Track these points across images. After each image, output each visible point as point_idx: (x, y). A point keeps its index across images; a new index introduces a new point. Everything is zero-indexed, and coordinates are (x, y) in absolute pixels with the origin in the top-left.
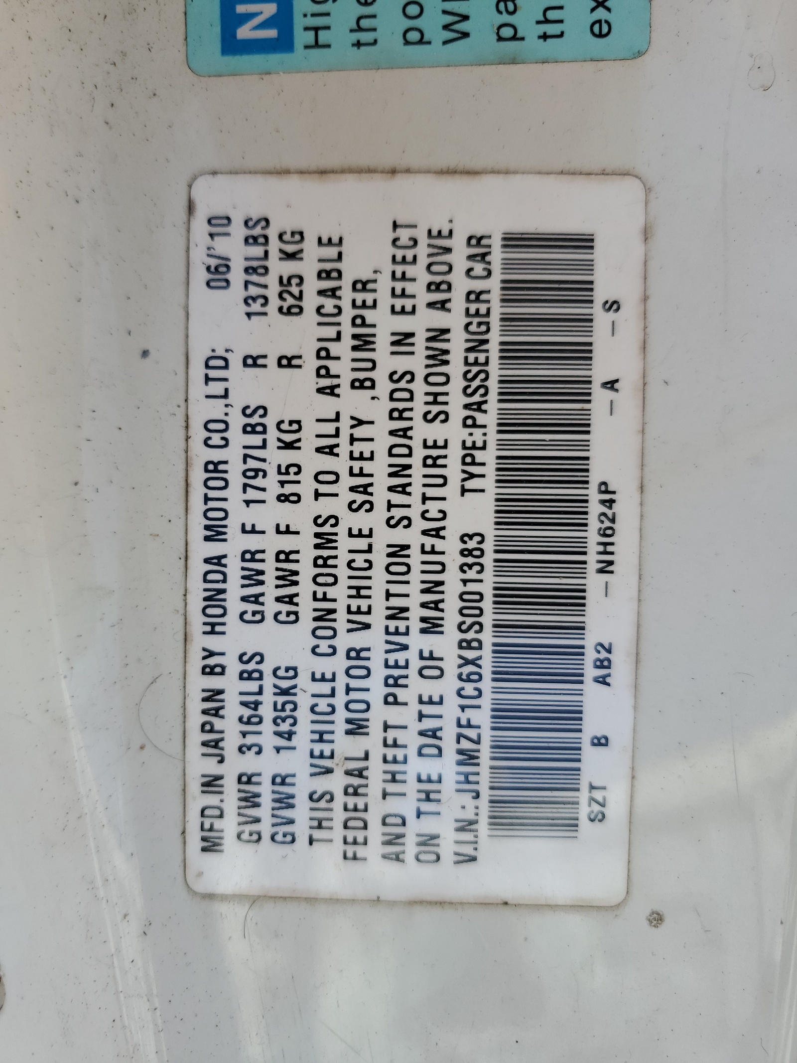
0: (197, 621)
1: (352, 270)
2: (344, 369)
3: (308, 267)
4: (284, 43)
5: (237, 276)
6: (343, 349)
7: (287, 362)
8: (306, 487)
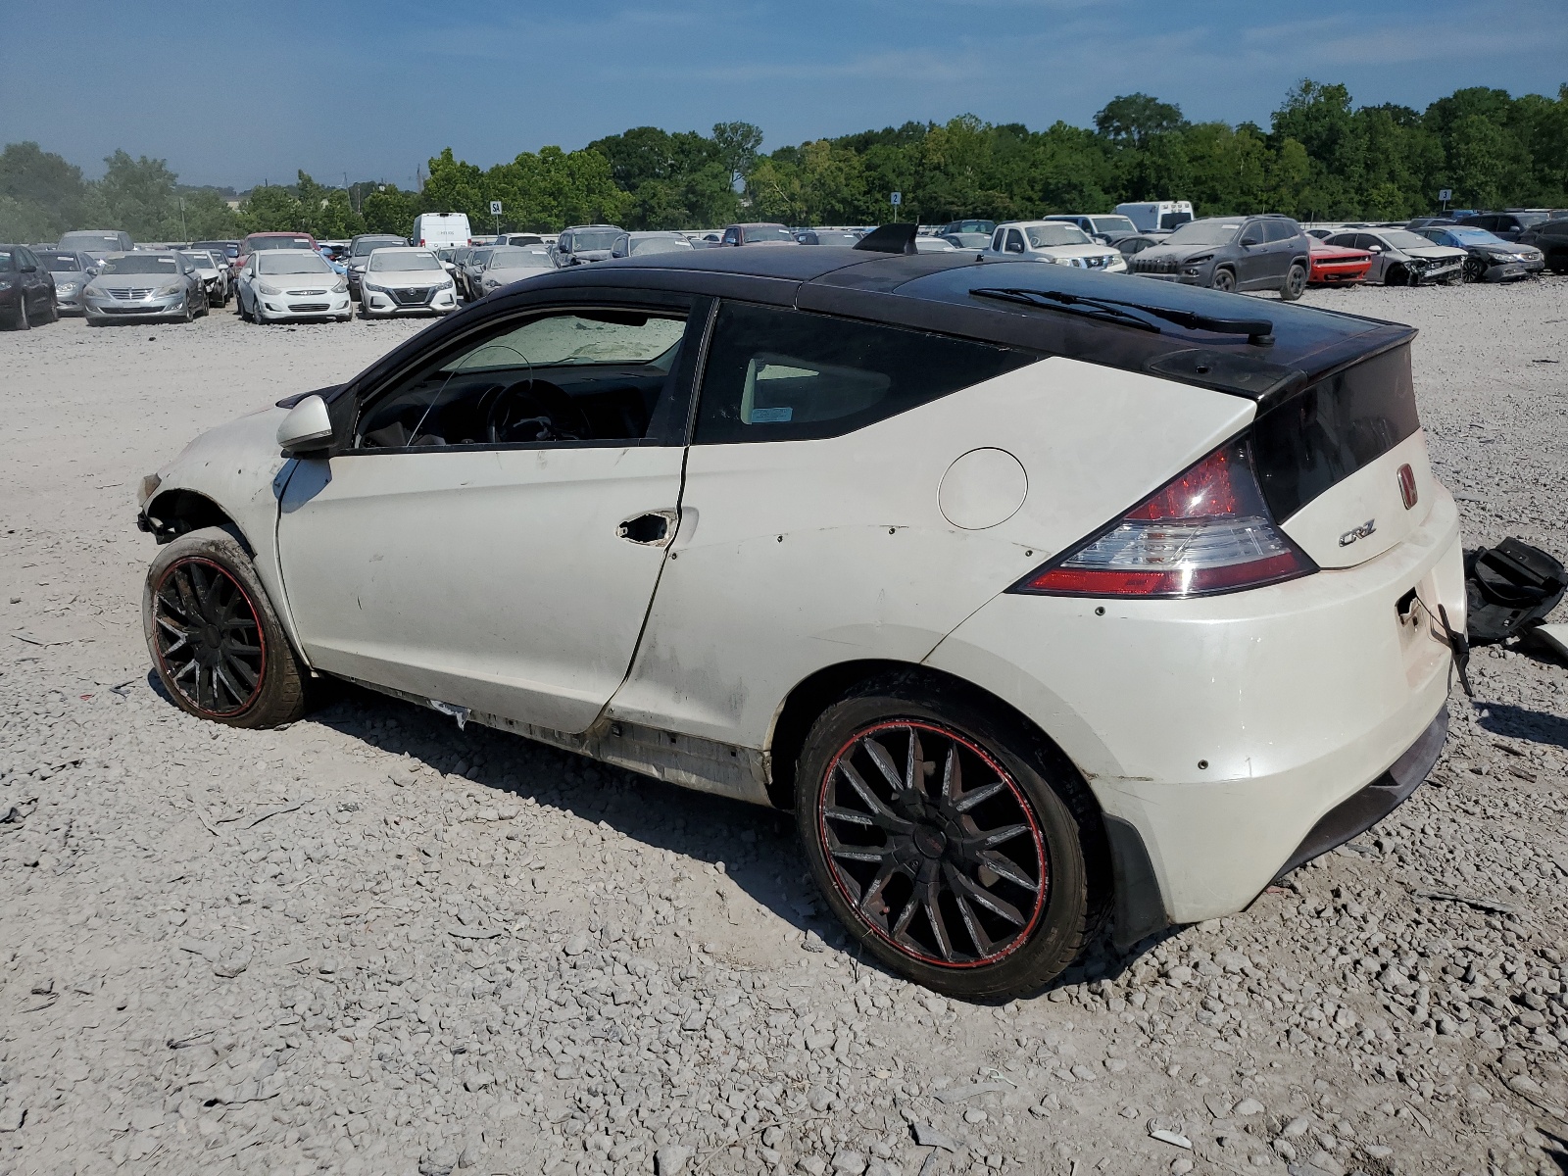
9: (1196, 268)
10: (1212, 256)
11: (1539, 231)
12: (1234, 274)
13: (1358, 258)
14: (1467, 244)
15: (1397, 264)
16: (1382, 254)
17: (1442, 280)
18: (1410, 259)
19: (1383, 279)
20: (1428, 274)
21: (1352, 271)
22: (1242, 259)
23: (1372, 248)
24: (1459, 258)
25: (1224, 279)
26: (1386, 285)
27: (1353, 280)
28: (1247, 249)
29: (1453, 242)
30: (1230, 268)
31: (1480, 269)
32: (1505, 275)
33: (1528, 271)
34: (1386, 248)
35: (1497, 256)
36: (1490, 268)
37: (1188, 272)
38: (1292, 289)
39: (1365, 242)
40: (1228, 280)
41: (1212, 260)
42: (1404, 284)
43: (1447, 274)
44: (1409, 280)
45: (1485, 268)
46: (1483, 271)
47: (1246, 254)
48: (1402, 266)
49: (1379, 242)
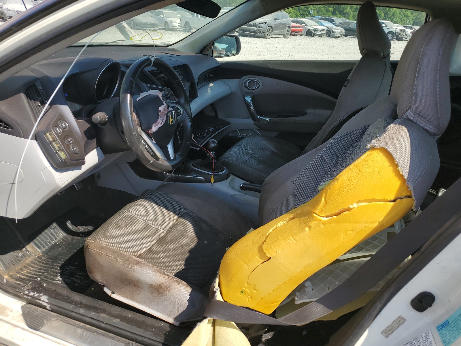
0: (409, 342)
1: (428, 340)
2: (423, 342)
3: (428, 338)
4: (438, 330)
5: (426, 334)
6: (424, 342)
7: (423, 339)
8: (417, 343)
9: (262, 26)
10: (266, 22)
11: (341, 24)
12: (272, 29)
13: (299, 27)
14: (326, 26)
15: (309, 30)
16: (305, 26)
17: (320, 36)
18: (313, 29)
19: (305, 34)
20: (318, 33)
21: (297, 31)
22: (274, 24)
23: (303, 24)
24: (325, 29)
25: (269, 30)
26: (306, 36)
27: (298, 34)
28: (275, 21)
29: (322, 25)
30: (271, 27)
31: (329, 34)
32: (336, 36)
33: (341, 35)
34: (306, 25)
35: (333, 30)
36: (332, 33)
37: (259, 27)
38: (287, 35)
39: (301, 23)
40: (270, 31)
41: (266, 24)
42: (311, 36)
43: (322, 34)
44: (312, 35)
45: (331, 33)
46: (330, 34)
47: (275, 23)
48: (310, 31)
49: (305, 23)
